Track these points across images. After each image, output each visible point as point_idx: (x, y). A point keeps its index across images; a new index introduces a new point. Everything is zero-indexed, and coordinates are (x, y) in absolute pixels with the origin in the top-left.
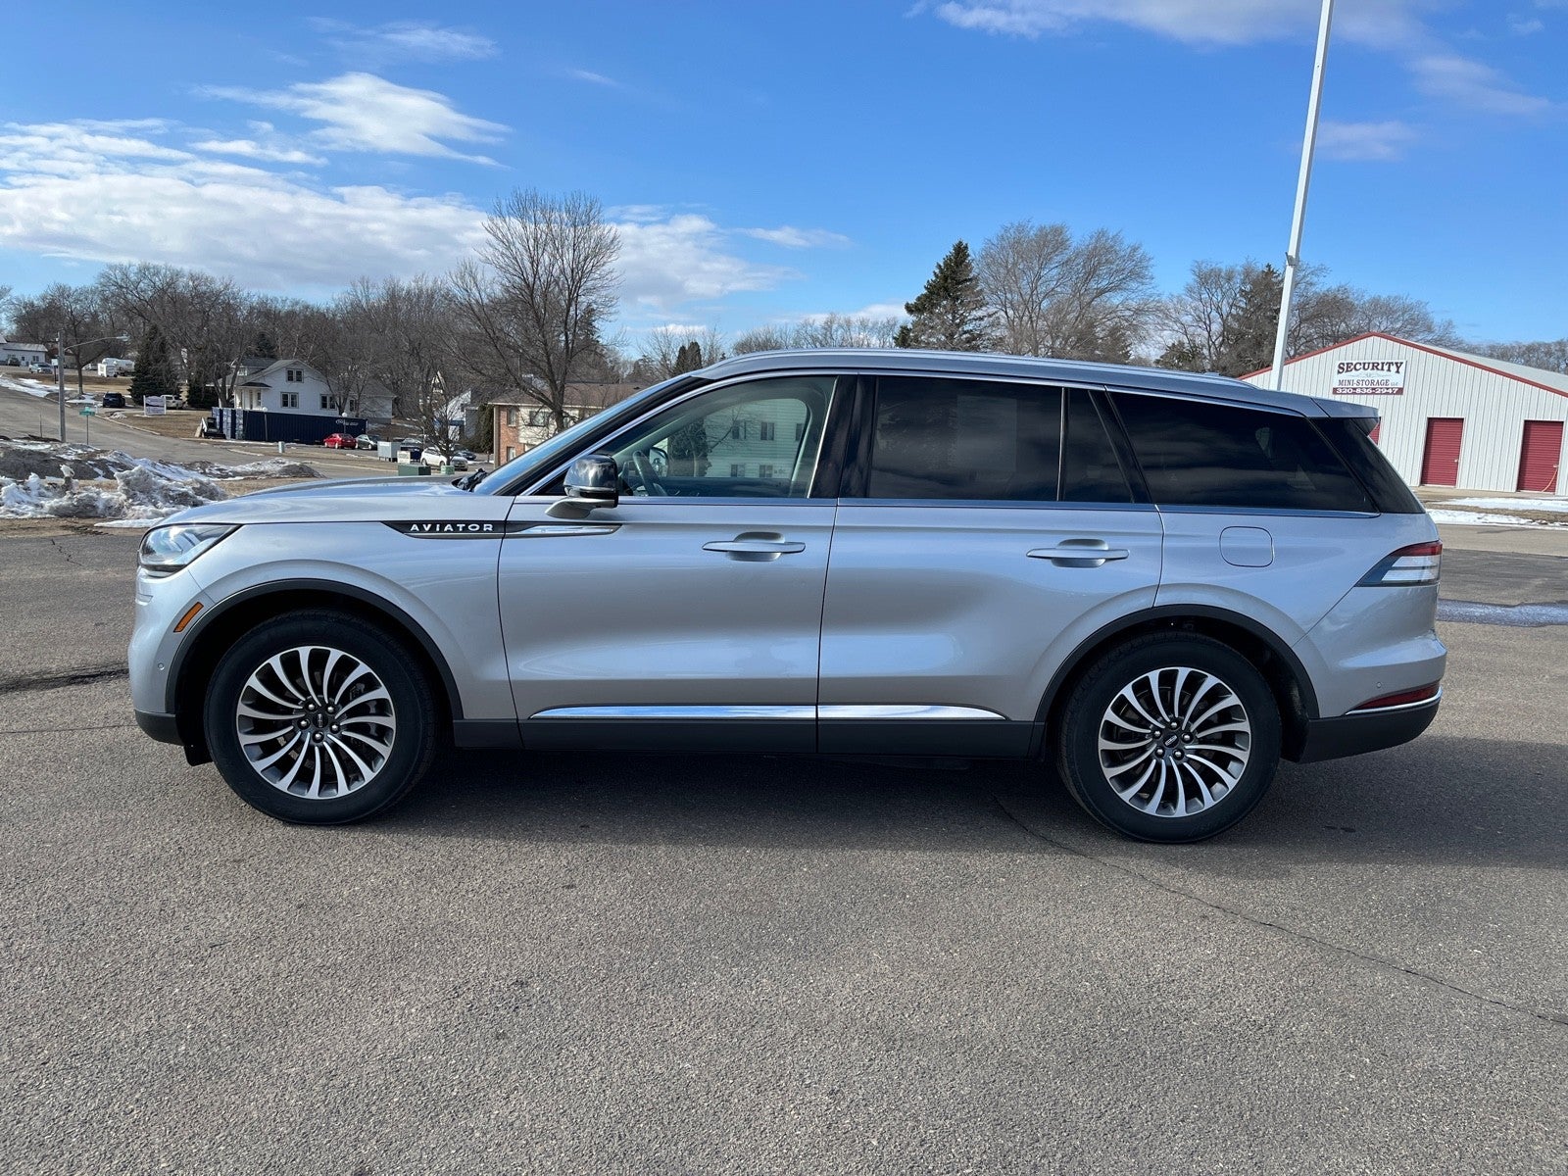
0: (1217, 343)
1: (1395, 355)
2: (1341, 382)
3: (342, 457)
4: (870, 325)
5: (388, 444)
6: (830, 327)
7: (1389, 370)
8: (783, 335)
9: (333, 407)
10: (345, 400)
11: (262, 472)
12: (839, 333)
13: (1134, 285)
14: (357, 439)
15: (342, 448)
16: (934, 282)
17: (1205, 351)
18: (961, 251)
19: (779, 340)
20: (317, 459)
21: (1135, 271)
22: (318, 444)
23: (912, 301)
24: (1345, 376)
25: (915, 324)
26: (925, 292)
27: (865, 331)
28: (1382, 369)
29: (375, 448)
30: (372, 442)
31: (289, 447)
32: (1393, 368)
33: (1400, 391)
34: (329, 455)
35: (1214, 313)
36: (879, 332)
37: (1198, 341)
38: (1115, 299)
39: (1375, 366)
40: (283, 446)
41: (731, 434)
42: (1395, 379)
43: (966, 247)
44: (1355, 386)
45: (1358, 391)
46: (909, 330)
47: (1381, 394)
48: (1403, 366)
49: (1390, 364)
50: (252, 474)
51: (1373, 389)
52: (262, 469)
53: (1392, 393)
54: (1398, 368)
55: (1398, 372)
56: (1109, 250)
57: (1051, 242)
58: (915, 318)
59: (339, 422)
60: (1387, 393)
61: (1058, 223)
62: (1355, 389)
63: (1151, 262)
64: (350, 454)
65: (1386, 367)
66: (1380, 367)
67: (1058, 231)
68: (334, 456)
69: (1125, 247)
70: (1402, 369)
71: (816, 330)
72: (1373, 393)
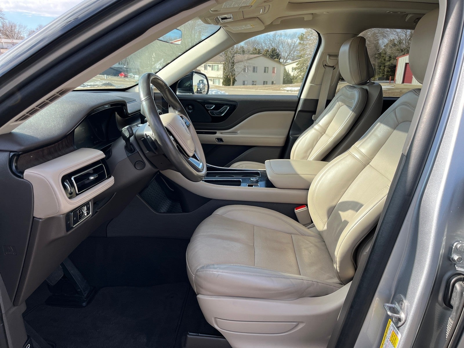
0: (408, 39)
3: (124, 80)
4: (288, 35)
5: (138, 76)
6: (275, 36)
8: (260, 39)
9: (122, 64)
10: (125, 62)
11: (96, 85)
12: (278, 37)
14: (129, 75)
15: (125, 77)
19: (259, 40)
20: (116, 81)
22: (117, 76)
25: (306, 33)
27: (286, 37)
29: (134, 77)
30: (133, 76)
31: (108, 77)
34: (121, 80)
36: (291, 37)
40: (106, 77)
41: (243, 71)
46: (304, 35)
50: (93, 86)
52: (96, 84)
58: (306, 30)
59: (123, 69)
64: (127, 79)
68: (122, 80)
71: (271, 37)
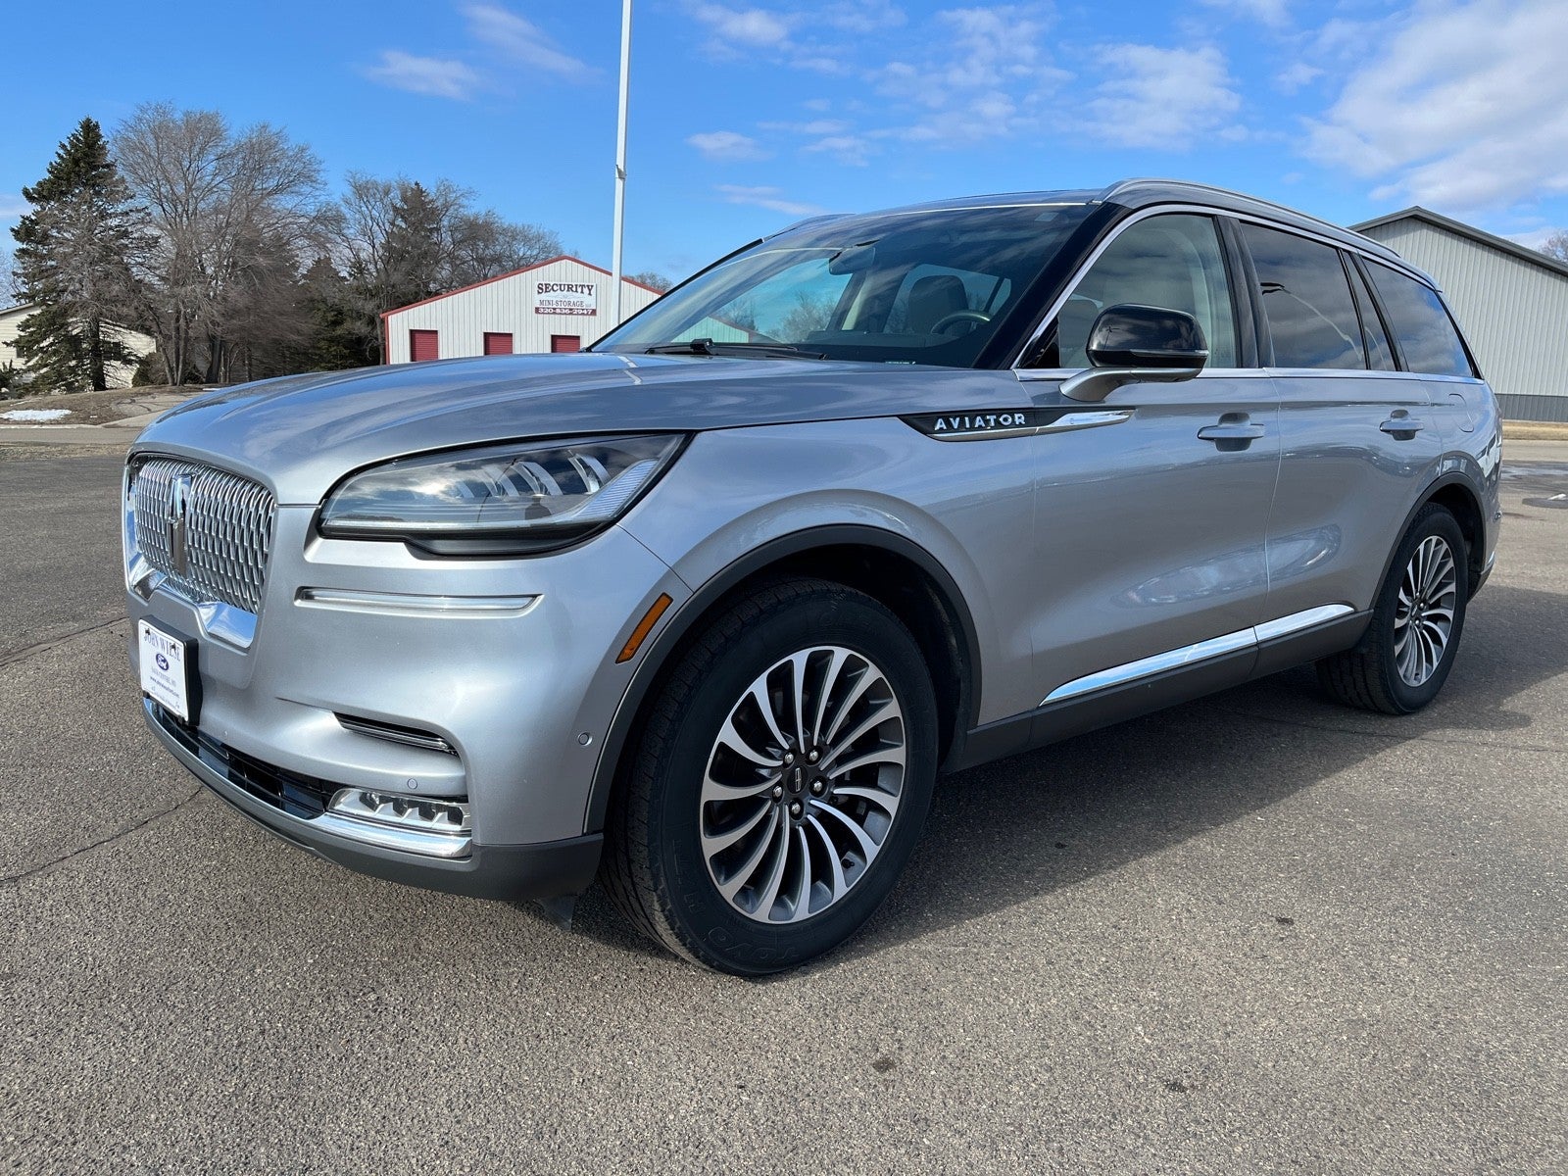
1: (586, 278)
2: (541, 302)
7: (582, 292)
13: (306, 189)
16: (59, 164)
17: (371, 267)
18: (90, 129)
21: (303, 175)
23: (31, 185)
24: (544, 296)
25: (41, 216)
26: (48, 176)
28: (576, 291)
32: (586, 290)
33: (594, 312)
35: (376, 228)
37: (363, 255)
38: (285, 202)
39: (570, 288)
42: (589, 301)
43: (97, 126)
44: (554, 306)
45: (558, 311)
46: (33, 223)
47: (578, 314)
48: (594, 288)
49: (583, 286)
51: (571, 309)
53: (587, 314)
54: (590, 290)
55: (590, 294)
56: (272, 146)
57: (203, 131)
58: (40, 208)
60: (583, 314)
61: (209, 109)
62: (554, 309)
63: (323, 167)
65: (579, 290)
66: (574, 289)
67: (210, 119)
69: (291, 144)
70: (593, 291)
72: (570, 314)
